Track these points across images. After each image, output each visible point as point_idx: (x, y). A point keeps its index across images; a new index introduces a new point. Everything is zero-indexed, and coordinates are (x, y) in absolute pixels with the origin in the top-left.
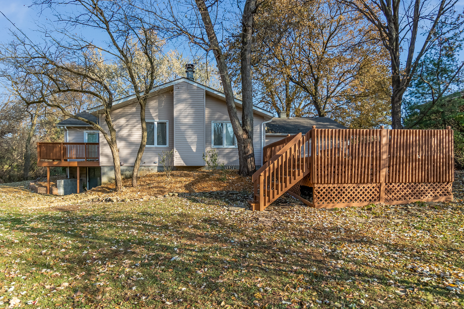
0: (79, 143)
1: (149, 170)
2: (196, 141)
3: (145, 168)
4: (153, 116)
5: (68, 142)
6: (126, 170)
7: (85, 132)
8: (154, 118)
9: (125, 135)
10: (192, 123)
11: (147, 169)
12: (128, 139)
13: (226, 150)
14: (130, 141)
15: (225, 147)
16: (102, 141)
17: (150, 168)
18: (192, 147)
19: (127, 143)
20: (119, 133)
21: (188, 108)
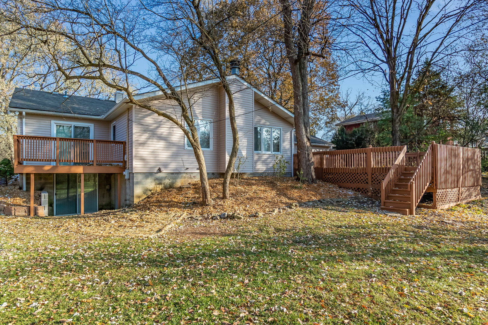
0: (41, 138)
1: (191, 178)
2: (246, 145)
3: (187, 176)
4: (197, 112)
5: (24, 134)
6: (165, 178)
7: (53, 122)
8: (198, 115)
9: (164, 134)
10: (242, 125)
11: (189, 176)
12: (169, 139)
13: (265, 155)
14: (171, 141)
15: (264, 152)
16: (136, 139)
17: (193, 175)
18: (242, 151)
19: (168, 144)
20: (157, 130)
21: (239, 109)
